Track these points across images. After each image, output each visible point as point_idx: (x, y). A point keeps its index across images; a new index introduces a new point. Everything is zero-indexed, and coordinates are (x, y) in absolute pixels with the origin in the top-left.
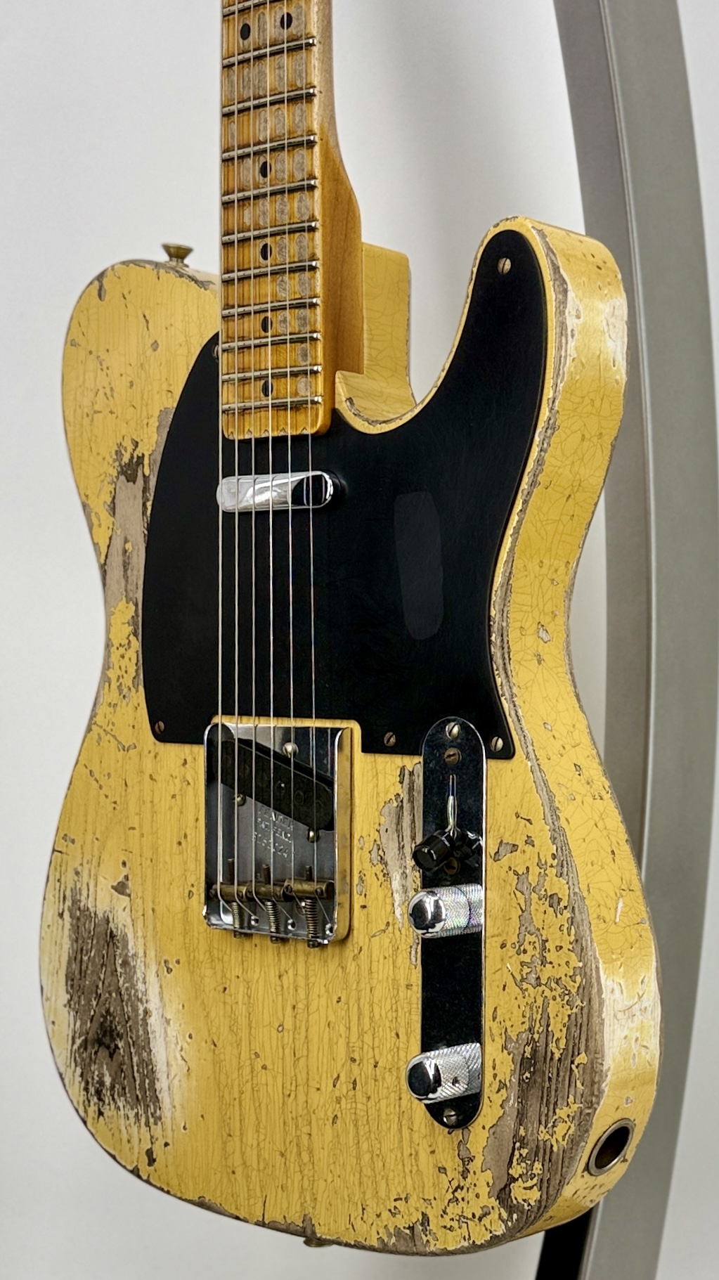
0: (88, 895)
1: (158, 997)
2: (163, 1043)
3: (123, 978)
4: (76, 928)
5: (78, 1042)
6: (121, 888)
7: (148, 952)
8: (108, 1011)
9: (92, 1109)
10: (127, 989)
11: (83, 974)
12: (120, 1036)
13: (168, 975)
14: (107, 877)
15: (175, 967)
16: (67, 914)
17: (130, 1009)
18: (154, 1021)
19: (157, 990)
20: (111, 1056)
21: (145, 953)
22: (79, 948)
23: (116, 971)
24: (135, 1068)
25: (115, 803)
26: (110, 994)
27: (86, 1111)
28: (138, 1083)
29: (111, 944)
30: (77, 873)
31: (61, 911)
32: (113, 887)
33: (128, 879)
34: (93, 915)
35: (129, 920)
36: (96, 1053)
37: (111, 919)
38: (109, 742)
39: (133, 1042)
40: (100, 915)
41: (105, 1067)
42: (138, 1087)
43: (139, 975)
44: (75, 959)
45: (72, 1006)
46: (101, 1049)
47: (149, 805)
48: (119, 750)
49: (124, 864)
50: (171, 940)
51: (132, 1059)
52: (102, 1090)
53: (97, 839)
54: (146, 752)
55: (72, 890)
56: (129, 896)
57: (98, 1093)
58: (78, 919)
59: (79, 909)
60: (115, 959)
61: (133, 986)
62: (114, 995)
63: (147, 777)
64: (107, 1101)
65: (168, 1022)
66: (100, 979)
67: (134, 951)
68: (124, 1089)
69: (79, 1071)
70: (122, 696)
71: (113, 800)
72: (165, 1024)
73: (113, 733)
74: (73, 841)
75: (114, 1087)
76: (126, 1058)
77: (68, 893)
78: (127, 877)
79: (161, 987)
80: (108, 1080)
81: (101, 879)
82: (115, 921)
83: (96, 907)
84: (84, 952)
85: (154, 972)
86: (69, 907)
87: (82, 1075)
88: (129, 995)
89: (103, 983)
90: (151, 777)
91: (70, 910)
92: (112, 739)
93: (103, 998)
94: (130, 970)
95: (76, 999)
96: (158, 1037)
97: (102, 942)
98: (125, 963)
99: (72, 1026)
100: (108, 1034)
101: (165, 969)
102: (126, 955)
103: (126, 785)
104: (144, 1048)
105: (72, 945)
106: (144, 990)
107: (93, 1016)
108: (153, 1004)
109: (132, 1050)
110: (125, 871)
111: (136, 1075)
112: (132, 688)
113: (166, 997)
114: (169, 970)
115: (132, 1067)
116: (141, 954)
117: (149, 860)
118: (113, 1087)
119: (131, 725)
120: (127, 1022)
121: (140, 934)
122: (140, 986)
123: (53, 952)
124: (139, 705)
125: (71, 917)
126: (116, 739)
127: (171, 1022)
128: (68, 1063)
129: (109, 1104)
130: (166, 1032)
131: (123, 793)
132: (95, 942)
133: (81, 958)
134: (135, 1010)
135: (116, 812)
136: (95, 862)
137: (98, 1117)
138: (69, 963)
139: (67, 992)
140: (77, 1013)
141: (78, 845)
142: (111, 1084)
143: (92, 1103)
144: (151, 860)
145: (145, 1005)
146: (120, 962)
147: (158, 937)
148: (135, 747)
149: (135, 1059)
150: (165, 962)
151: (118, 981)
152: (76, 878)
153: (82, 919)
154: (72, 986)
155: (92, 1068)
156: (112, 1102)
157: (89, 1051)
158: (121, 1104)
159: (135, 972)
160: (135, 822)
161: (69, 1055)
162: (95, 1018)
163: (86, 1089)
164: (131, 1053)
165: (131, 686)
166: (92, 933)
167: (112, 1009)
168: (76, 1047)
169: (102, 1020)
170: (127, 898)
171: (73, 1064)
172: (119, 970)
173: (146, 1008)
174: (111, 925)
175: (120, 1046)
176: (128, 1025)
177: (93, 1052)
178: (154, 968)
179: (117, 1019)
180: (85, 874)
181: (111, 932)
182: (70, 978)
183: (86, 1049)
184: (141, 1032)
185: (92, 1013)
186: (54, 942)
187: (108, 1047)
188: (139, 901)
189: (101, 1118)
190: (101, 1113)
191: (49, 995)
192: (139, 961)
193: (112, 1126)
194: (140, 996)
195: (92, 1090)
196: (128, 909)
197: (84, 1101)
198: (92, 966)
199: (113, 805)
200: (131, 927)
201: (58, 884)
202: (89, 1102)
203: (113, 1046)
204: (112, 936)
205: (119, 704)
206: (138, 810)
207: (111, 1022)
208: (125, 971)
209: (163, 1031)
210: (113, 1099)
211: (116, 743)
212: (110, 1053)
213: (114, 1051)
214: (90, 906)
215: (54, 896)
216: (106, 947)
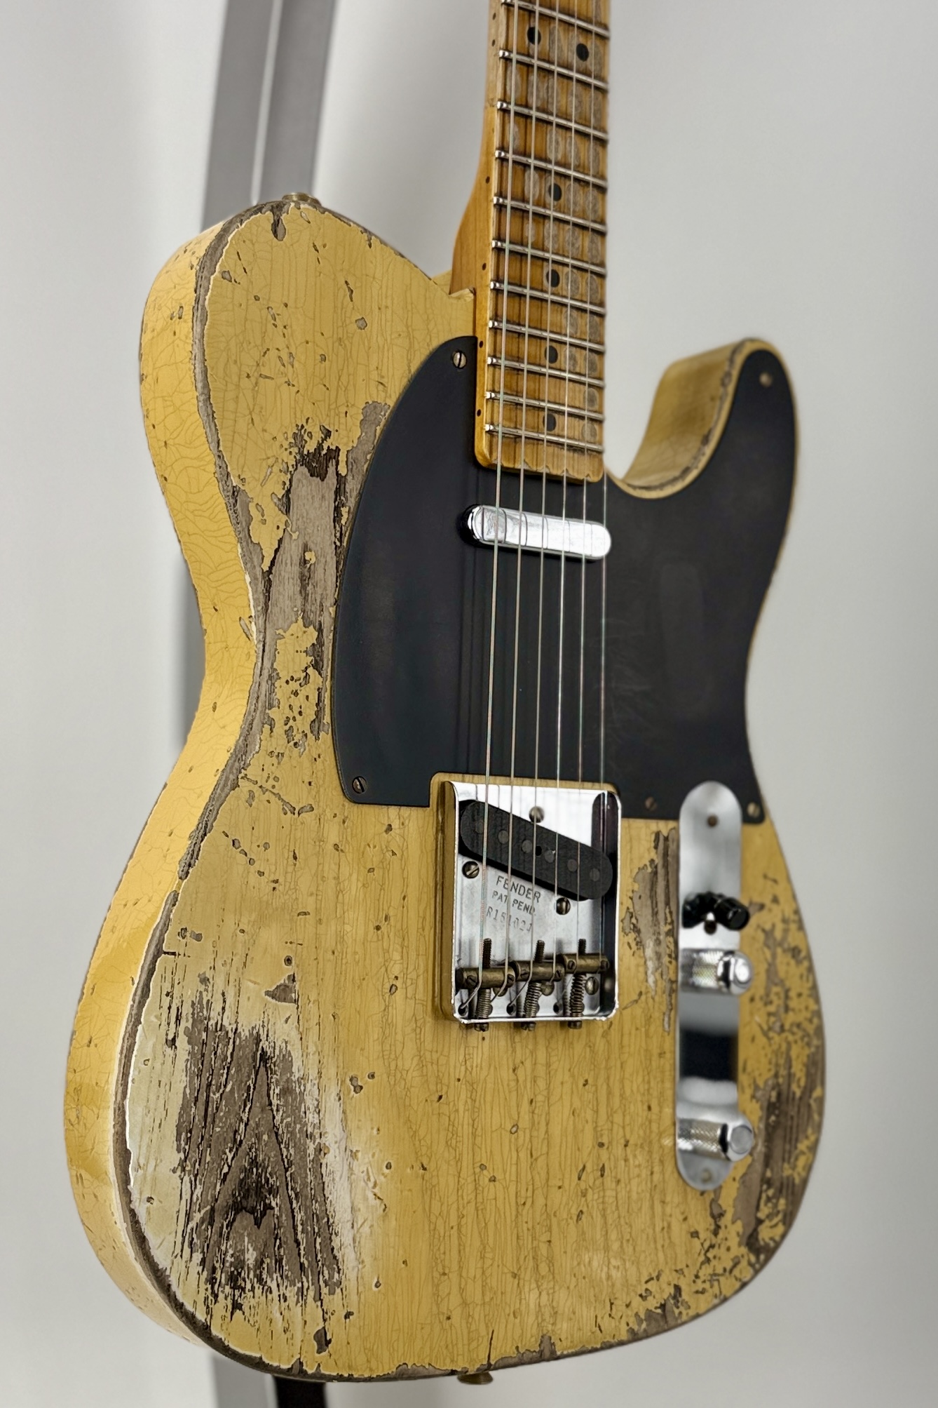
0: (223, 1008)
1: (339, 1126)
2: (346, 1184)
3: (281, 1112)
4: (199, 1058)
5: (197, 1217)
6: (282, 993)
7: (324, 1071)
8: (254, 1162)
9: (223, 1304)
10: (288, 1125)
11: (209, 1119)
12: (273, 1191)
13: (355, 1095)
14: (258, 981)
15: (366, 1083)
16: (182, 1042)
17: (292, 1151)
18: (333, 1161)
19: (338, 1115)
20: (258, 1223)
21: (320, 1073)
22: (204, 1082)
23: (270, 1104)
24: (300, 1228)
25: (276, 882)
26: (258, 1137)
27: (209, 1312)
28: (302, 1247)
29: (262, 1070)
30: (204, 980)
31: (170, 1037)
32: (267, 993)
33: (294, 981)
34: (231, 1035)
35: (294, 1036)
36: (230, 1225)
37: (263, 1037)
38: (269, 802)
39: (297, 1195)
40: (245, 1033)
41: (246, 1239)
42: (302, 1252)
43: (310, 1102)
44: (196, 1099)
45: (187, 1169)
46: (238, 1217)
47: (332, 883)
48: (285, 814)
49: (288, 961)
50: (362, 1049)
51: (293, 1217)
52: (239, 1274)
53: (243, 931)
54: (329, 815)
55: (193, 1004)
56: (296, 1001)
57: (234, 1280)
58: (204, 1043)
59: (206, 1029)
60: (269, 1089)
61: (298, 1119)
62: (265, 1137)
63: (330, 847)
64: (249, 1286)
65: (354, 1155)
66: (241, 1120)
67: (302, 1073)
68: (279, 1261)
69: (198, 1257)
70: (292, 743)
71: (272, 878)
72: (350, 1159)
73: (274, 791)
74: (198, 937)
75: (262, 1262)
76: (284, 1218)
77: (187, 1010)
78: (293, 978)
79: (344, 1112)
80: (251, 1257)
81: (248, 985)
82: (271, 1038)
83: (237, 1022)
84: (213, 1088)
85: (334, 1096)
86: (186, 1027)
87: (203, 1262)
88: (292, 1133)
89: (246, 1125)
90: (336, 847)
91: (187, 1031)
92: (273, 798)
93: (245, 1146)
94: (296, 1098)
95: (194, 1155)
96: (337, 1179)
97: (245, 1070)
98: (286, 1092)
99: (186, 1196)
100: (253, 1192)
101: (352, 1088)
102: (288, 1080)
103: (295, 858)
104: (314, 1198)
105: (191, 1082)
106: (316, 1121)
107: (226, 1175)
108: (332, 1136)
109: (294, 1205)
110: (289, 970)
111: (300, 1236)
112: (310, 735)
113: (352, 1124)
114: (358, 1089)
115: (295, 1228)
116: (313, 1074)
117: (331, 953)
118: (259, 1263)
119: (307, 781)
120: (287, 1170)
121: (312, 1049)
122: (312, 1117)
123: (153, 1098)
124: (319, 757)
125: (189, 1043)
126: (280, 798)
127: (359, 1155)
128: (178, 1251)
129: (253, 1289)
130: (350, 1169)
131: (290, 869)
132: (233, 1072)
133: (208, 1096)
134: (303, 1151)
135: (277, 892)
136: (238, 961)
137: (232, 1314)
138: (184, 1108)
139: (179, 1151)
140: (196, 1176)
141: (207, 943)
142: (256, 1260)
143: (221, 1296)
144: (333, 953)
145: (318, 1140)
146: (277, 1091)
147: (341, 1049)
148: (312, 809)
149: (299, 1217)
150: (351, 1080)
151: (274, 1118)
152: (202, 988)
153: (211, 1044)
154: (188, 1140)
155: (223, 1248)
156: (256, 1285)
157: (217, 1225)
158: (274, 1286)
159: (302, 1101)
160: (310, 905)
161: (180, 1239)
162: (229, 1177)
163: (212, 1281)
164: (293, 1211)
165: (308, 731)
166: (229, 1060)
167: (261, 1158)
168: (192, 1224)
169: (242, 1176)
170: (293, 1006)
171: (187, 1250)
172: (275, 1102)
173: (319, 1144)
174: (264, 1044)
175: (273, 1204)
176: (288, 1173)
177: (225, 1224)
178: (333, 1090)
179: (270, 1169)
180: (219, 983)
181: (264, 1053)
182: (185, 1130)
183: (211, 1223)
184: (310, 1178)
185: (226, 1169)
186: (155, 1083)
187: (252, 1211)
188: (313, 1008)
189: (238, 1312)
190: (237, 1306)
191: (142, 1162)
192: (309, 1086)
193: (257, 1318)
194: (310, 1130)
195: (221, 1277)
196: (293, 1020)
197: (206, 1299)
198: (226, 1106)
199: (274, 885)
200: (298, 1042)
201: (166, 1000)
202: (216, 1296)
203: (260, 1207)
204: (264, 1058)
205: (287, 753)
206: (313, 889)
207: (259, 1176)
208: (286, 1101)
209: (346, 1167)
210: (260, 1280)
211: (280, 803)
212: (256, 1219)
213: (263, 1214)
214: (226, 1023)
215: (159, 1017)
216: (253, 1076)
